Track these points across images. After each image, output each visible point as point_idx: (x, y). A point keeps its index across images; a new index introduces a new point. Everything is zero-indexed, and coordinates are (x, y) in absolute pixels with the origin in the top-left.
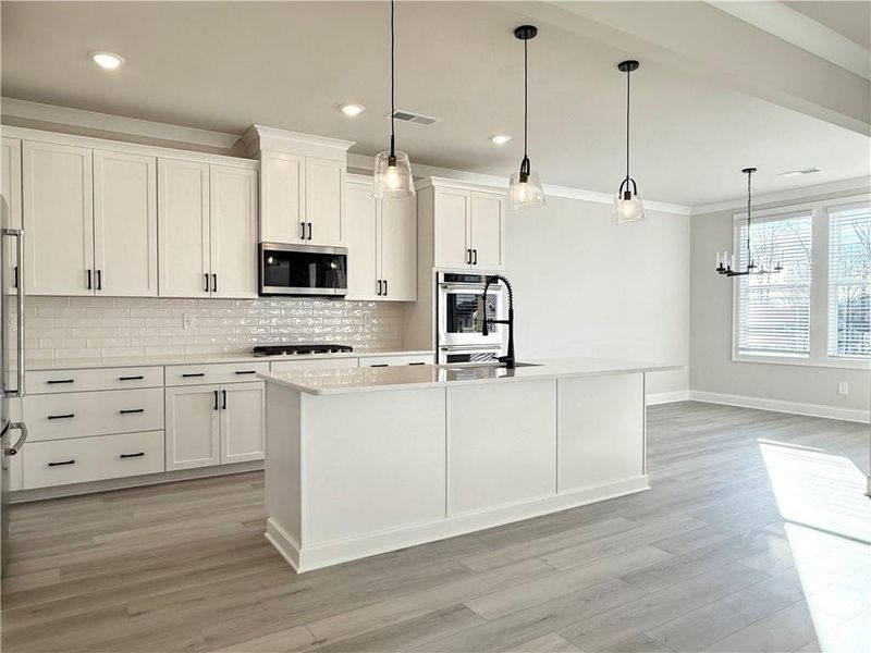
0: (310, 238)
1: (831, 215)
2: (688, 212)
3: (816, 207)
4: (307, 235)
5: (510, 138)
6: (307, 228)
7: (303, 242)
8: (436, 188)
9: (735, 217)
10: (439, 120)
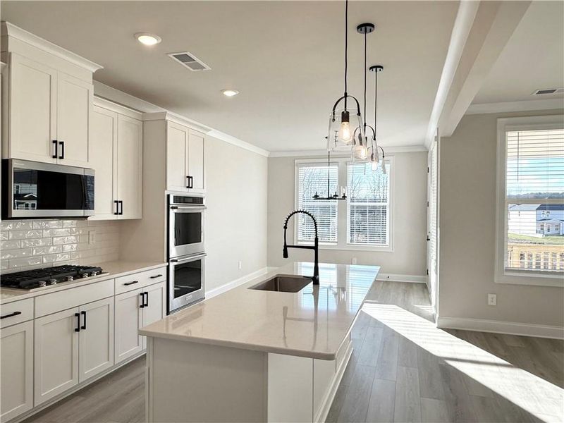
0: (62, 158)
1: (348, 166)
2: (266, 154)
3: (341, 161)
4: (60, 154)
5: (238, 92)
6: (60, 147)
7: (55, 161)
8: (169, 123)
9: (296, 161)
10: (208, 68)
